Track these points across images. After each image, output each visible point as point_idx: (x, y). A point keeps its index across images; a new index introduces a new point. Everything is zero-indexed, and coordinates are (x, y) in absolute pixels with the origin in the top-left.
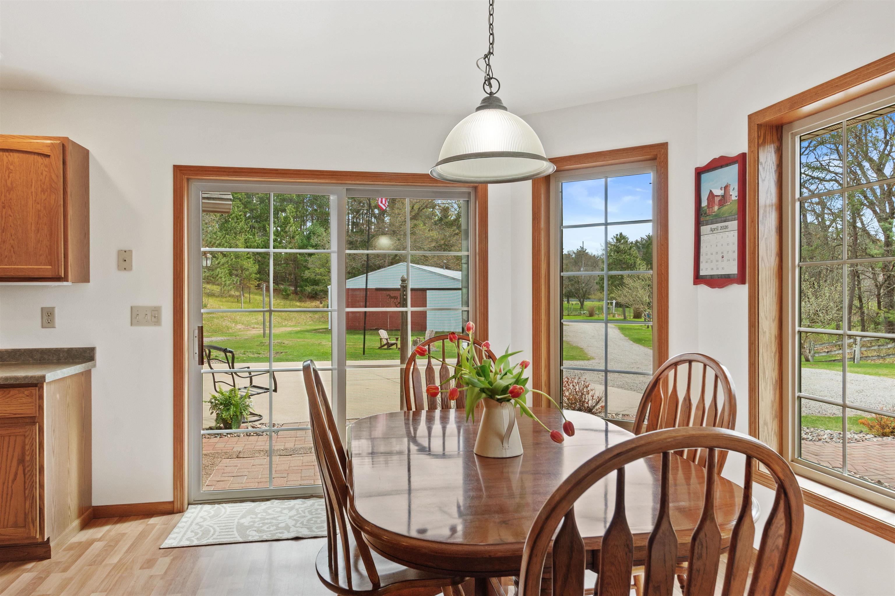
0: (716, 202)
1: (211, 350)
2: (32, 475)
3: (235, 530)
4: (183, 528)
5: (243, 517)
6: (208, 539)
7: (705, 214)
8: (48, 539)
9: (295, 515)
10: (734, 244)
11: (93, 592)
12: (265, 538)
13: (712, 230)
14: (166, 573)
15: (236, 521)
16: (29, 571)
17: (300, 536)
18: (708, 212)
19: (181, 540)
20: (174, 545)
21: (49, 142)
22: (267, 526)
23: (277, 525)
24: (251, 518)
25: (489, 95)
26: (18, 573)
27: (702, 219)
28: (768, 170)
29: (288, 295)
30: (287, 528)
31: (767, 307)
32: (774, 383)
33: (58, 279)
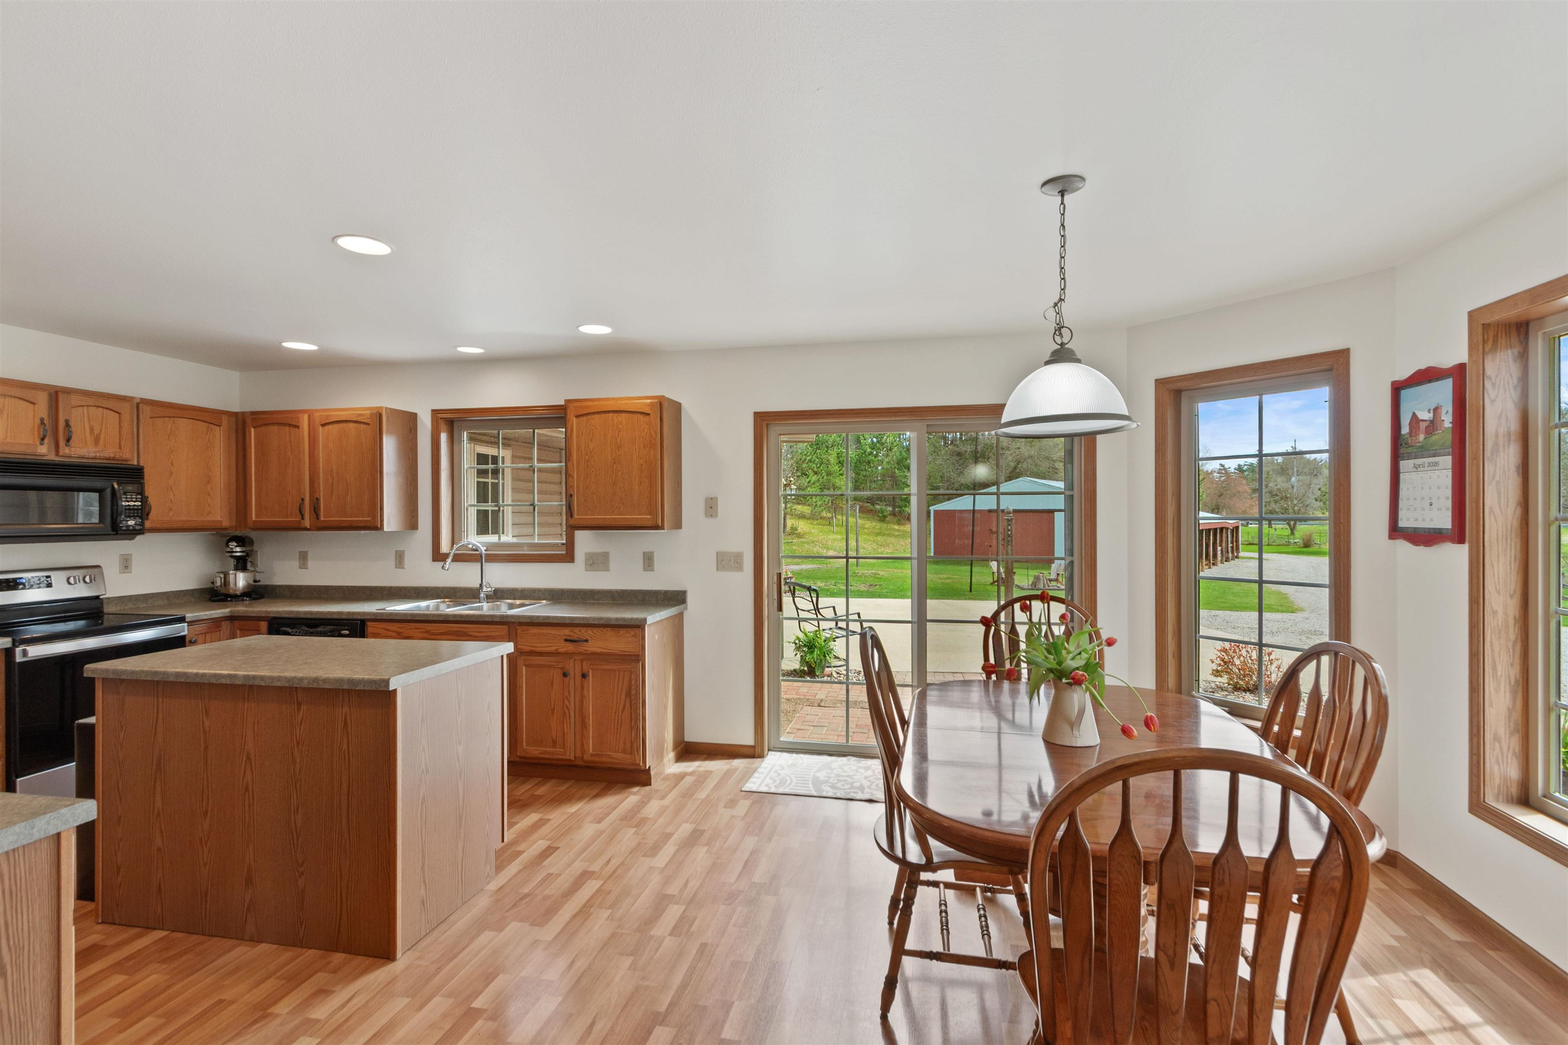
0: (1421, 428)
1: (796, 587)
2: (637, 708)
3: (810, 782)
4: (762, 773)
5: (818, 771)
6: (785, 788)
7: (1406, 444)
8: (649, 767)
9: (870, 776)
10: (1447, 487)
11: (685, 822)
12: (839, 795)
13: (1415, 467)
14: (745, 815)
15: (812, 773)
16: (635, 794)
17: (874, 798)
18: (1410, 442)
19: (760, 785)
20: (754, 789)
21: (649, 401)
22: (842, 783)
23: (852, 784)
24: (827, 773)
25: (1059, 347)
26: (626, 795)
27: (1402, 450)
28: (1502, 386)
29: (885, 517)
30: (862, 788)
31: (1501, 577)
32: (1513, 683)
33: (656, 527)
